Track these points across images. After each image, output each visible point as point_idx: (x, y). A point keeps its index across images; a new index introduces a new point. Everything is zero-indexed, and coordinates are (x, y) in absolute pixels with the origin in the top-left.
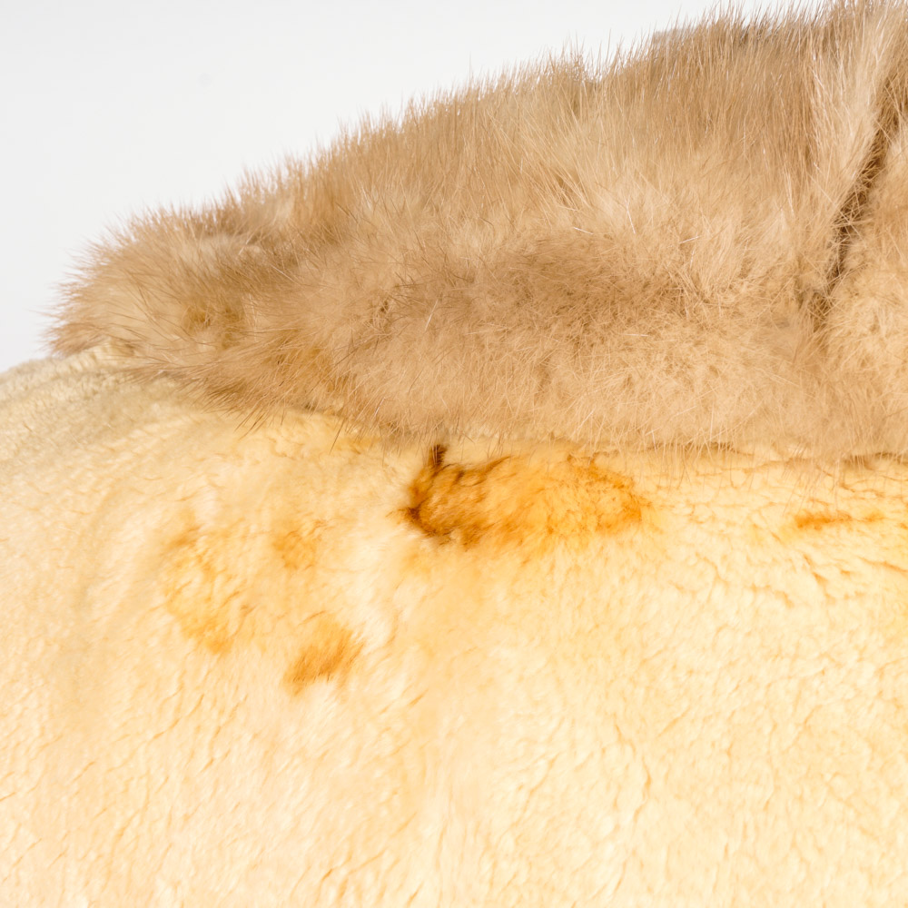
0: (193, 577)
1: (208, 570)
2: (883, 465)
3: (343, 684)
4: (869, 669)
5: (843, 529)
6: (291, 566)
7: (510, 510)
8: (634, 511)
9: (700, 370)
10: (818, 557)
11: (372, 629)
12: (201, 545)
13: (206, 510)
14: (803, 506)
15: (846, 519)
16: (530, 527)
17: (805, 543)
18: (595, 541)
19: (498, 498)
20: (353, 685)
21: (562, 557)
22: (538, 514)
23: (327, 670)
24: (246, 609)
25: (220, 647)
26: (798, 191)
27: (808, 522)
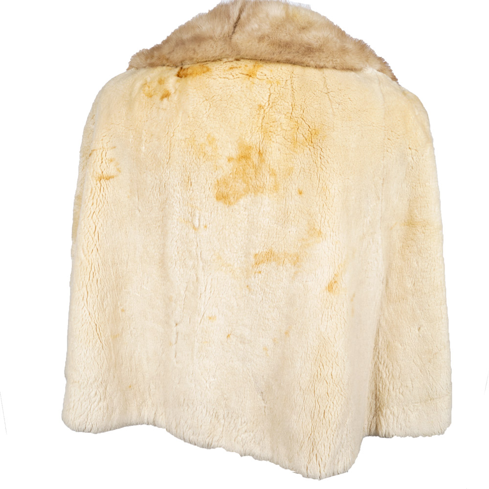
0: (147, 88)
1: (149, 87)
2: (242, 60)
3: (168, 99)
4: (240, 87)
5: (236, 69)
6: (161, 84)
7: (191, 72)
8: (208, 70)
9: (215, 47)
10: (232, 73)
11: (172, 91)
12: (148, 84)
13: (149, 80)
14: (230, 66)
15: (237, 67)
16: (194, 73)
17: (231, 71)
18: (203, 74)
19: (190, 71)
20: (169, 98)
21: (198, 77)
22: (195, 72)
23: (166, 97)
24: (154, 91)
25: (151, 96)
26: (228, 22)
27: (231, 68)
